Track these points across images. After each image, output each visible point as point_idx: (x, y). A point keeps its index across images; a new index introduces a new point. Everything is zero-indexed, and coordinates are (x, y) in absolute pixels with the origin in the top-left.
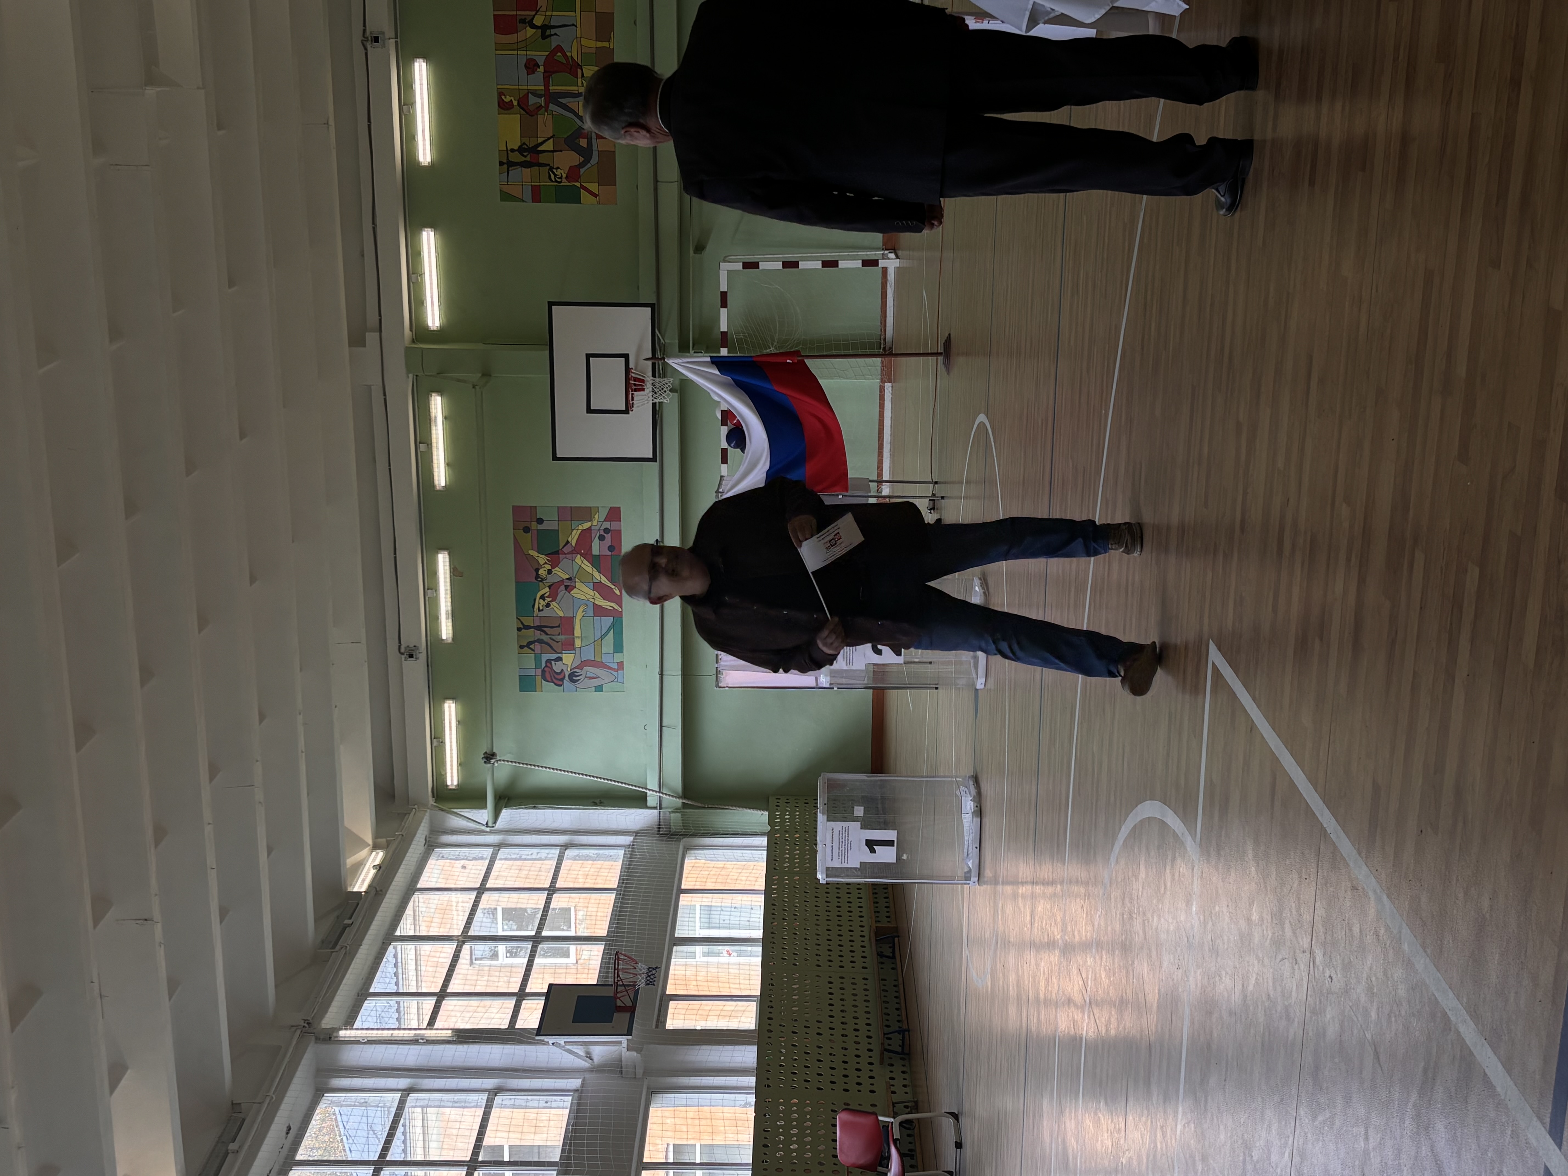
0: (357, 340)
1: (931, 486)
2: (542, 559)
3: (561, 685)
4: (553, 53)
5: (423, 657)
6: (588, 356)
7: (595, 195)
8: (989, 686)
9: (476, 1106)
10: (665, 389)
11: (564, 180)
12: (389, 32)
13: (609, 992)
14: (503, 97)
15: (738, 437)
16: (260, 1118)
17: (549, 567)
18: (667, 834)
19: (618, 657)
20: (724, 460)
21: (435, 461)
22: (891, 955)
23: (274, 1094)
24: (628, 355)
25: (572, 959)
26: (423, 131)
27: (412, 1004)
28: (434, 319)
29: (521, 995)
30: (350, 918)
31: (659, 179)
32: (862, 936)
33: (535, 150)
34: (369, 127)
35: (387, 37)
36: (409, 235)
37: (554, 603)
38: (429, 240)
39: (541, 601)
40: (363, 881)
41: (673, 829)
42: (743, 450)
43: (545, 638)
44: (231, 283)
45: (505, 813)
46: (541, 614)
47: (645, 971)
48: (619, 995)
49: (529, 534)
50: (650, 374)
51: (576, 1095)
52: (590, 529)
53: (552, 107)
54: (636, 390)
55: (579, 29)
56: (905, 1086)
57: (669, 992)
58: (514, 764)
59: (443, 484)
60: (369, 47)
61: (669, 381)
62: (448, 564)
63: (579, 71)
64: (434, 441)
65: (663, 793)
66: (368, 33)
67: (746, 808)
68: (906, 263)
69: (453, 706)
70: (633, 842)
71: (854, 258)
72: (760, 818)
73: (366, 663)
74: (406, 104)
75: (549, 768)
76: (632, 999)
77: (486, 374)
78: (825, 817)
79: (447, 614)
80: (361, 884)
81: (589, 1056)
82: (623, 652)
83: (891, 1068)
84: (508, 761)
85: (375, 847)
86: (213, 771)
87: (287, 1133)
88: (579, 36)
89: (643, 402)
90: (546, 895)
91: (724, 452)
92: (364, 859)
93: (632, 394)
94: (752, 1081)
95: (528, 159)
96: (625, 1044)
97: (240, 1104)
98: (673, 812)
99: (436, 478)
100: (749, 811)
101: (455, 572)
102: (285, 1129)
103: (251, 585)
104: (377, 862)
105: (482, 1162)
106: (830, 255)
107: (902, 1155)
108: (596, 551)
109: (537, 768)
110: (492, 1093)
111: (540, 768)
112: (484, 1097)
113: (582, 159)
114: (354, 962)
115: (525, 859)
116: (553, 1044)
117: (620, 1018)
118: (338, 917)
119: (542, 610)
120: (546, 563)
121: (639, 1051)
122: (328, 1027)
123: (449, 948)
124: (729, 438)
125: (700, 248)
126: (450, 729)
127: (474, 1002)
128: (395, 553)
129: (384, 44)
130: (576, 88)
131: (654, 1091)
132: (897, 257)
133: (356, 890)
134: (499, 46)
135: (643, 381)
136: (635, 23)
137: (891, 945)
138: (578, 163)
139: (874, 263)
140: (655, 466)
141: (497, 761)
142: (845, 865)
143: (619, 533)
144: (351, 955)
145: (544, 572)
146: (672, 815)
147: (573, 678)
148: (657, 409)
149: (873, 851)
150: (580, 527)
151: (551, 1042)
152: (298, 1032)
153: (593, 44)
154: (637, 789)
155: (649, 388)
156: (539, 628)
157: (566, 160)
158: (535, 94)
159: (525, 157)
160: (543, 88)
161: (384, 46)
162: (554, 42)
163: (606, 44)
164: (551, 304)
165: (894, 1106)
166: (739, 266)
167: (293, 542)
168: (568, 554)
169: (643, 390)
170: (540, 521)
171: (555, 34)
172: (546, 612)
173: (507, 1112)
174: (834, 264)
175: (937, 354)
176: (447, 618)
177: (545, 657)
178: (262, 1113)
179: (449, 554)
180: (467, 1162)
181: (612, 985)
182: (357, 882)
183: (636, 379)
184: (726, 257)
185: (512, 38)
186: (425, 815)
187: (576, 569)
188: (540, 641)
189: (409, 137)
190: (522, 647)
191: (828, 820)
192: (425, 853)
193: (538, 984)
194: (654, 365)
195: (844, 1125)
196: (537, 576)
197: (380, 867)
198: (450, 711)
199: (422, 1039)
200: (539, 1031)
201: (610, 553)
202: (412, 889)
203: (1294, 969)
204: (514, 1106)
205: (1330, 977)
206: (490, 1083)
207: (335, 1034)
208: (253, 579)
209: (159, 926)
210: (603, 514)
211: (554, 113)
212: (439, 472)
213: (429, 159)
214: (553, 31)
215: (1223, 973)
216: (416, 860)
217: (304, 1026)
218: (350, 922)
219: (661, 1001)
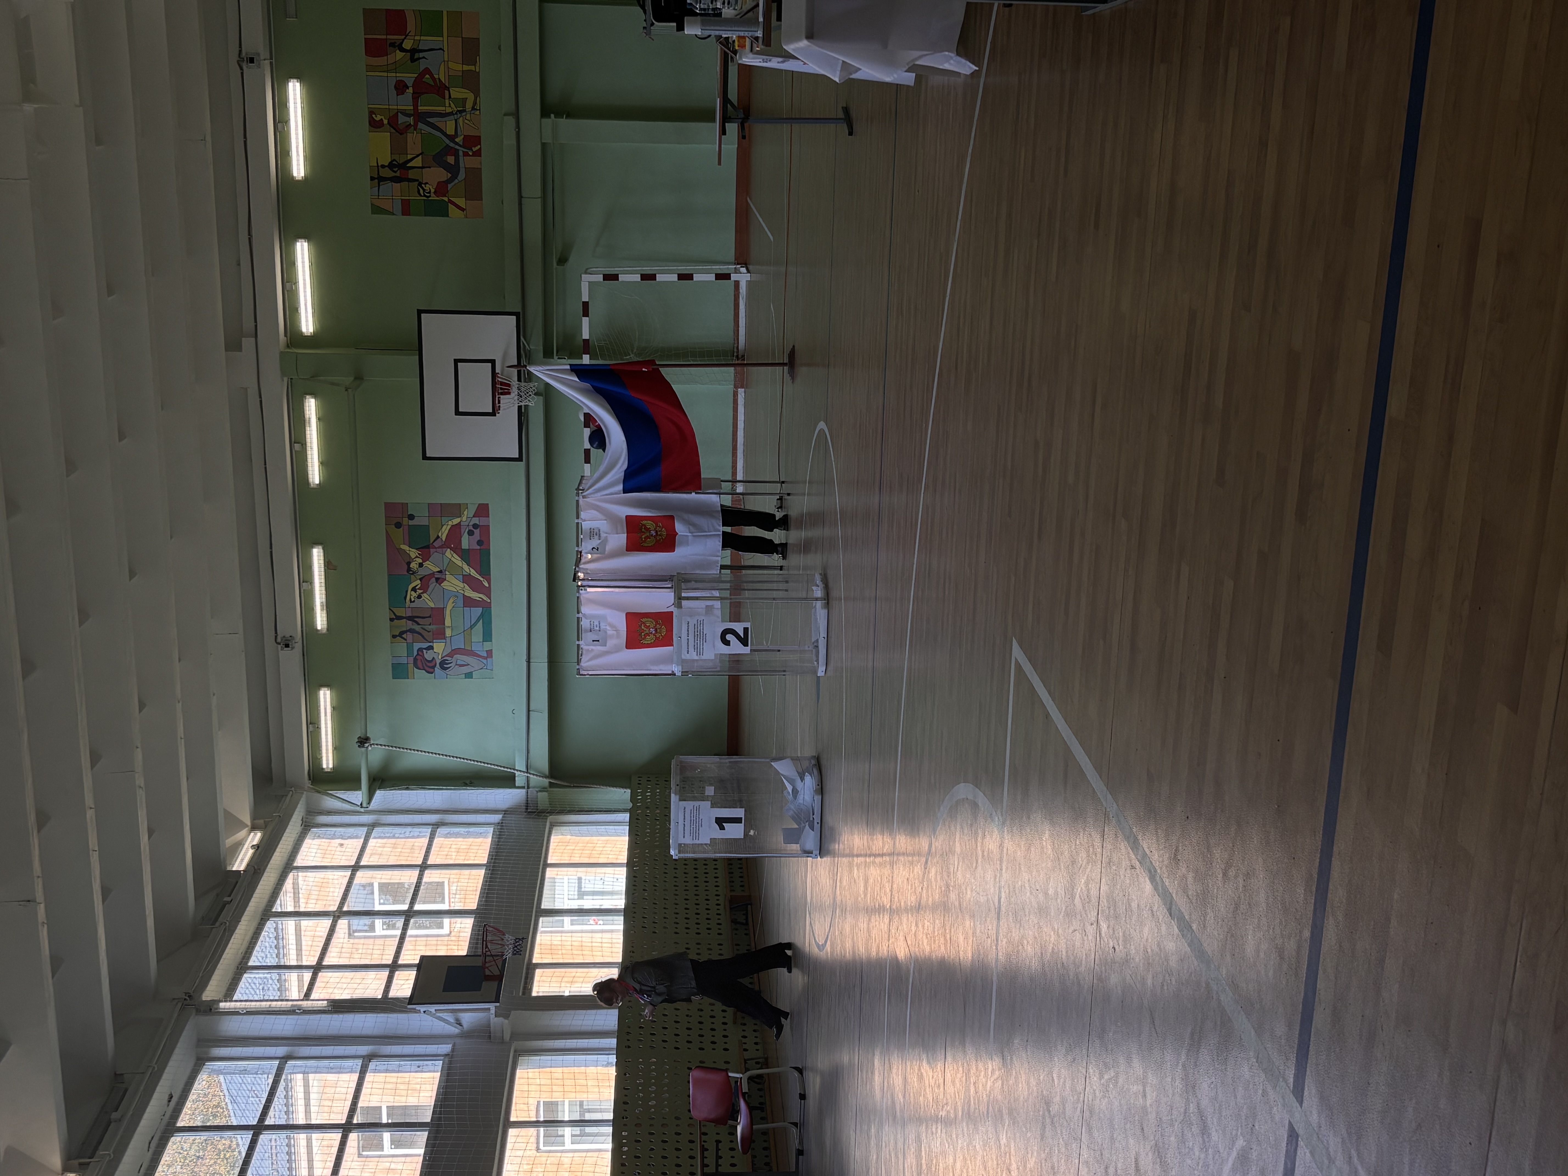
0: (233, 345)
1: (779, 485)
2: (413, 553)
3: (432, 673)
4: (422, 75)
5: (298, 647)
6: (456, 361)
7: (462, 209)
8: (829, 673)
9: (351, 1072)
10: (530, 393)
11: (432, 195)
12: (264, 53)
13: (479, 962)
14: (374, 116)
15: (599, 438)
16: (142, 1088)
17: (421, 561)
18: (535, 812)
19: (487, 646)
20: (587, 460)
21: (309, 460)
22: (744, 921)
23: (156, 1064)
24: (495, 360)
25: (446, 930)
26: (297, 147)
27: (293, 976)
28: (307, 325)
29: (394, 967)
30: (229, 896)
31: (524, 195)
32: (718, 905)
33: (404, 166)
34: (245, 142)
35: (262, 58)
36: (283, 244)
37: (425, 594)
38: (302, 251)
39: (413, 593)
40: (242, 860)
41: (540, 807)
42: (604, 450)
43: (417, 628)
44: (110, 292)
45: (379, 794)
46: (413, 605)
47: (512, 942)
48: (487, 965)
49: (402, 529)
50: (516, 378)
51: (447, 1060)
52: (459, 524)
53: (420, 125)
54: (502, 394)
55: (446, 53)
56: (756, 1044)
57: (534, 961)
58: (387, 748)
59: (317, 482)
60: (244, 68)
61: (533, 385)
62: (322, 558)
63: (447, 92)
64: (308, 440)
65: (530, 774)
66: (244, 54)
67: (609, 786)
68: (756, 277)
69: (328, 692)
70: (502, 820)
71: (708, 272)
72: (622, 795)
73: (244, 653)
74: (281, 121)
75: (421, 751)
76: (500, 967)
77: (359, 378)
78: (678, 797)
79: (322, 606)
80: (240, 864)
81: (459, 1023)
82: (491, 641)
83: (744, 1028)
84: (381, 745)
85: (254, 828)
86: (95, 759)
87: (169, 1101)
88: (446, 59)
89: (509, 405)
90: (418, 872)
91: (587, 453)
92: (243, 840)
93: (499, 398)
94: (613, 1042)
95: (398, 174)
96: (493, 1011)
97: (122, 1074)
98: (540, 791)
99: (310, 476)
100: (612, 789)
101: (328, 565)
102: (167, 1097)
103: (130, 580)
104: (255, 842)
105: (358, 1124)
106: (685, 269)
107: (751, 1109)
108: (465, 544)
109: (409, 751)
110: (366, 1059)
111: (413, 752)
112: (359, 1062)
113: (450, 175)
114: (233, 937)
115: (398, 838)
116: (424, 1012)
117: (489, 987)
118: (218, 895)
119: (414, 601)
120: (417, 557)
121: (507, 1017)
122: (209, 999)
123: (327, 923)
124: (591, 440)
125: (563, 260)
126: (326, 715)
127: (349, 974)
128: (271, 548)
129: (259, 64)
130: (443, 108)
131: (519, 1053)
132: (748, 271)
133: (234, 869)
134: (370, 68)
135: (509, 385)
136: (500, 48)
137: (745, 912)
138: (446, 179)
139: (727, 277)
140: (522, 464)
141: (371, 745)
142: (697, 842)
143: (487, 527)
144: (231, 930)
145: (415, 566)
146: (539, 794)
147: (444, 665)
148: (523, 411)
149: (722, 828)
150: (450, 523)
151: (422, 1010)
152: (180, 1005)
153: (459, 67)
154: (506, 769)
155: (514, 392)
156: (411, 618)
157: (434, 176)
158: (405, 113)
159: (395, 172)
160: (412, 108)
161: (259, 66)
162: (423, 65)
163: (472, 68)
164: (420, 312)
165: (746, 1063)
166: (600, 278)
167: (171, 537)
168: (439, 548)
169: (509, 393)
170: (411, 517)
171: (424, 58)
172: (418, 603)
173: (381, 1077)
174: (689, 277)
175: (783, 364)
176: (322, 610)
177: (417, 646)
178: (145, 1083)
179: (323, 549)
180: (342, 1124)
181: (480, 956)
182: (236, 861)
183: (502, 384)
184: (587, 269)
185: (381, 61)
186: (301, 797)
187: (446, 562)
188: (412, 631)
189: (283, 153)
190: (394, 637)
191: (680, 800)
192: (302, 833)
193: (411, 956)
194: (519, 372)
195: (697, 1082)
196: (409, 569)
197: (258, 847)
198: (325, 698)
199: (299, 1010)
200: (411, 1000)
201: (478, 547)
202: (288, 867)
203: (1083, 940)
204: (387, 1071)
205: (1114, 948)
206: (364, 1050)
207: (215, 1006)
208: (132, 574)
209: (42, 906)
210: (472, 510)
211: (423, 132)
212: (313, 471)
213: (302, 174)
214: (421, 55)
215: (1025, 942)
216: (293, 839)
217: (185, 999)
218: (229, 899)
219: (528, 969)
